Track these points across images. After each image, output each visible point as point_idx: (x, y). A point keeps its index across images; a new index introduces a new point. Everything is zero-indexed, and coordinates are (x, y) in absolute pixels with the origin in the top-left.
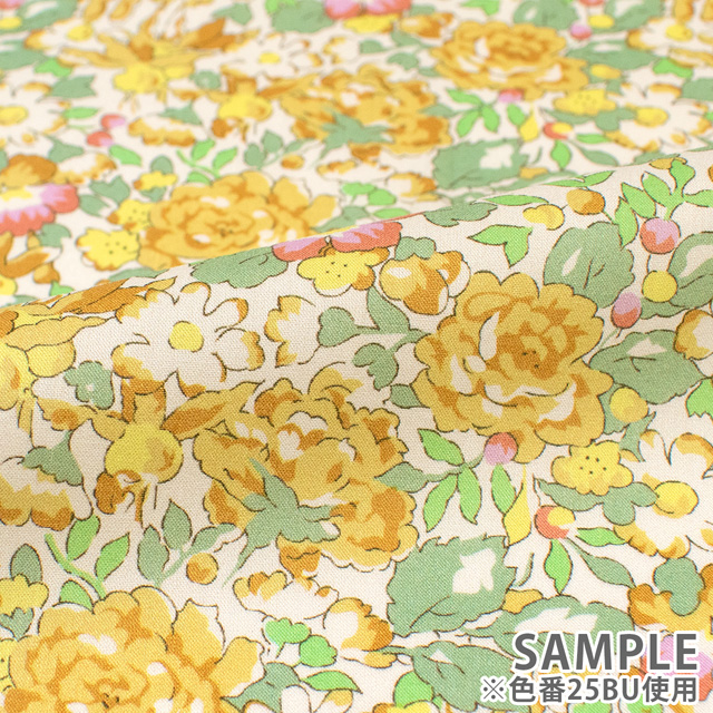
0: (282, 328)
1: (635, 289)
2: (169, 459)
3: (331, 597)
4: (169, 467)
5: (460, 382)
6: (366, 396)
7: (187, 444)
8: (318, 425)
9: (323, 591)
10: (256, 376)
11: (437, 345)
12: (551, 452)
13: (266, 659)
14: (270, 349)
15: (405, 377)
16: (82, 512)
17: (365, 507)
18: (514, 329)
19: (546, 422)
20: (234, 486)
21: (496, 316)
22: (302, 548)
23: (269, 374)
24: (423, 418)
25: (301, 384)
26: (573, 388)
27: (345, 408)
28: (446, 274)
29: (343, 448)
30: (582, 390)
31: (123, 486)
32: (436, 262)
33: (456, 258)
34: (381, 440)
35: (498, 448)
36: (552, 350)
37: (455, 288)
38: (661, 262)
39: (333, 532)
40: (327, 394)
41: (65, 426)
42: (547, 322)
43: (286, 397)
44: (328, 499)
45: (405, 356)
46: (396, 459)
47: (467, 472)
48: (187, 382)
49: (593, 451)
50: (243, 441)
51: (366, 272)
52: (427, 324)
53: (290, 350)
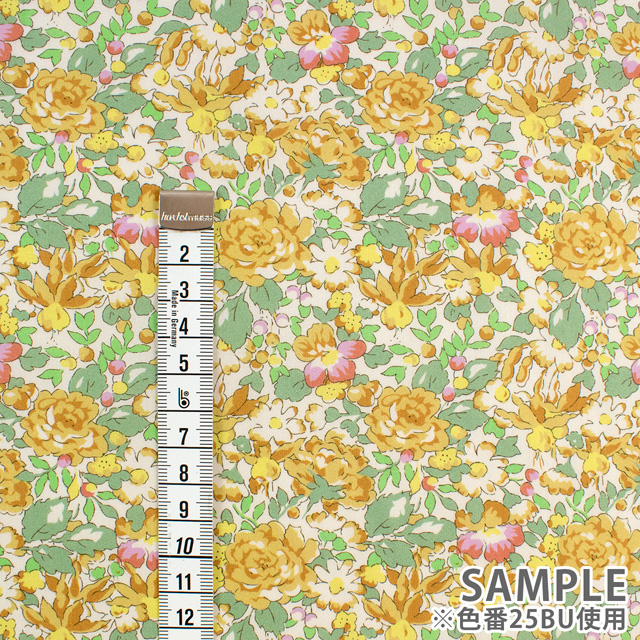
0: (312, 416)
1: (450, 385)
2: (276, 471)
3: (344, 521)
4: (276, 474)
5: (385, 432)
6: (348, 440)
7: (281, 464)
8: (331, 453)
9: (340, 518)
10: (303, 436)
11: (373, 417)
12: (428, 455)
13: (321, 547)
14: (307, 425)
15: (363, 431)
16: (245, 494)
17: (355, 485)
18: (403, 408)
19: (424, 443)
20: (302, 480)
21: (395, 404)
22: (332, 501)
23: (308, 435)
24: (373, 447)
25: (322, 437)
26: (433, 428)
27: (341, 446)
28: (373, 390)
29: (343, 461)
30: (437, 429)
31: (259, 483)
32: (369, 386)
33: (377, 383)
34: (358, 458)
35: (405, 456)
36: (421, 414)
37: (377, 395)
38: (459, 374)
39: (343, 495)
40: (332, 440)
41: (235, 461)
42: (416, 404)
43: (316, 443)
44: (340, 482)
45: (361, 423)
46: (366, 465)
47: (394, 467)
48: (278, 441)
49: (445, 452)
50: (303, 462)
51: (342, 392)
52: (368, 410)
53: (315, 425)
